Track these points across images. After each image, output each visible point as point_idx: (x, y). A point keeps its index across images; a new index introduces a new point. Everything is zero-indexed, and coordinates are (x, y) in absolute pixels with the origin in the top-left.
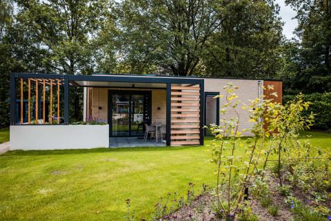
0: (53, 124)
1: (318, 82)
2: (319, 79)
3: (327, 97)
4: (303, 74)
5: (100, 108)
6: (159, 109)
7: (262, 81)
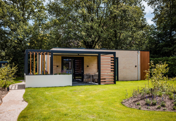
0: (46, 74)
1: (167, 51)
2: (167, 49)
3: (171, 59)
4: (159, 47)
5: (57, 66)
6: (88, 66)
7: (139, 52)
